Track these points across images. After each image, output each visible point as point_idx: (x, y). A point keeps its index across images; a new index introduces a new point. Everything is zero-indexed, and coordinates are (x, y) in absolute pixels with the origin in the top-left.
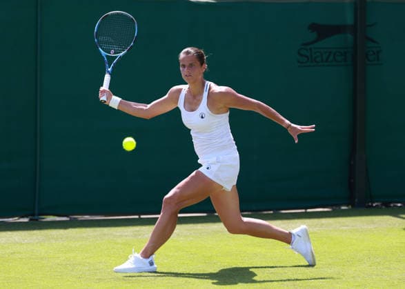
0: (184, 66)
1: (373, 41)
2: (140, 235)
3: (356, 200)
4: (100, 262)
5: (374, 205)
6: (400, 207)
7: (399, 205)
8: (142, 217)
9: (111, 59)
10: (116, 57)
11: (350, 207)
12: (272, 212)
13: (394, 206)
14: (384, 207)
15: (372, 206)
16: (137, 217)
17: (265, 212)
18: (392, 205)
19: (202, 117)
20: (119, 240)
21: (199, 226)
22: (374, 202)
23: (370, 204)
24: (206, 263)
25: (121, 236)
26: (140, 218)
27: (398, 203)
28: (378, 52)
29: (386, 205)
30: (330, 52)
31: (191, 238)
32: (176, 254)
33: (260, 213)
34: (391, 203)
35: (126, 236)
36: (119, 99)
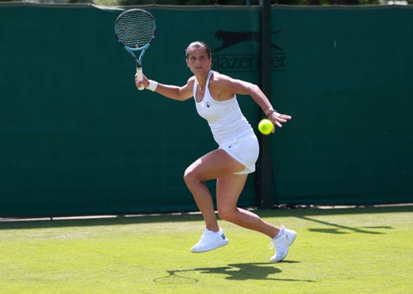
0: (194, 58)
1: (277, 48)
2: (51, 236)
3: (262, 202)
4: (13, 263)
5: (279, 206)
6: (305, 208)
7: (304, 206)
8: (54, 218)
9: (138, 53)
10: (141, 51)
11: (256, 208)
12: (180, 214)
13: (299, 207)
14: (289, 208)
15: (277, 208)
16: (49, 219)
17: (174, 214)
18: (297, 206)
19: (208, 106)
20: (32, 242)
21: (110, 228)
22: (280, 204)
23: (276, 205)
24: (116, 263)
25: (33, 237)
26: (52, 220)
27: (303, 204)
28: (283, 58)
29: (291, 206)
30: (236, 59)
31: (102, 239)
32: (87, 255)
33: (168, 214)
34: (296, 204)
35: (38, 237)
36: (156, 83)
